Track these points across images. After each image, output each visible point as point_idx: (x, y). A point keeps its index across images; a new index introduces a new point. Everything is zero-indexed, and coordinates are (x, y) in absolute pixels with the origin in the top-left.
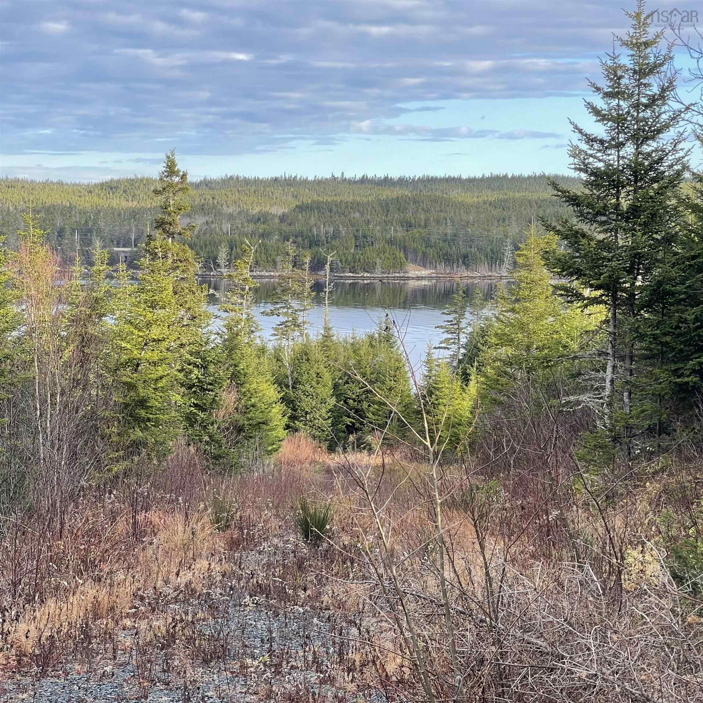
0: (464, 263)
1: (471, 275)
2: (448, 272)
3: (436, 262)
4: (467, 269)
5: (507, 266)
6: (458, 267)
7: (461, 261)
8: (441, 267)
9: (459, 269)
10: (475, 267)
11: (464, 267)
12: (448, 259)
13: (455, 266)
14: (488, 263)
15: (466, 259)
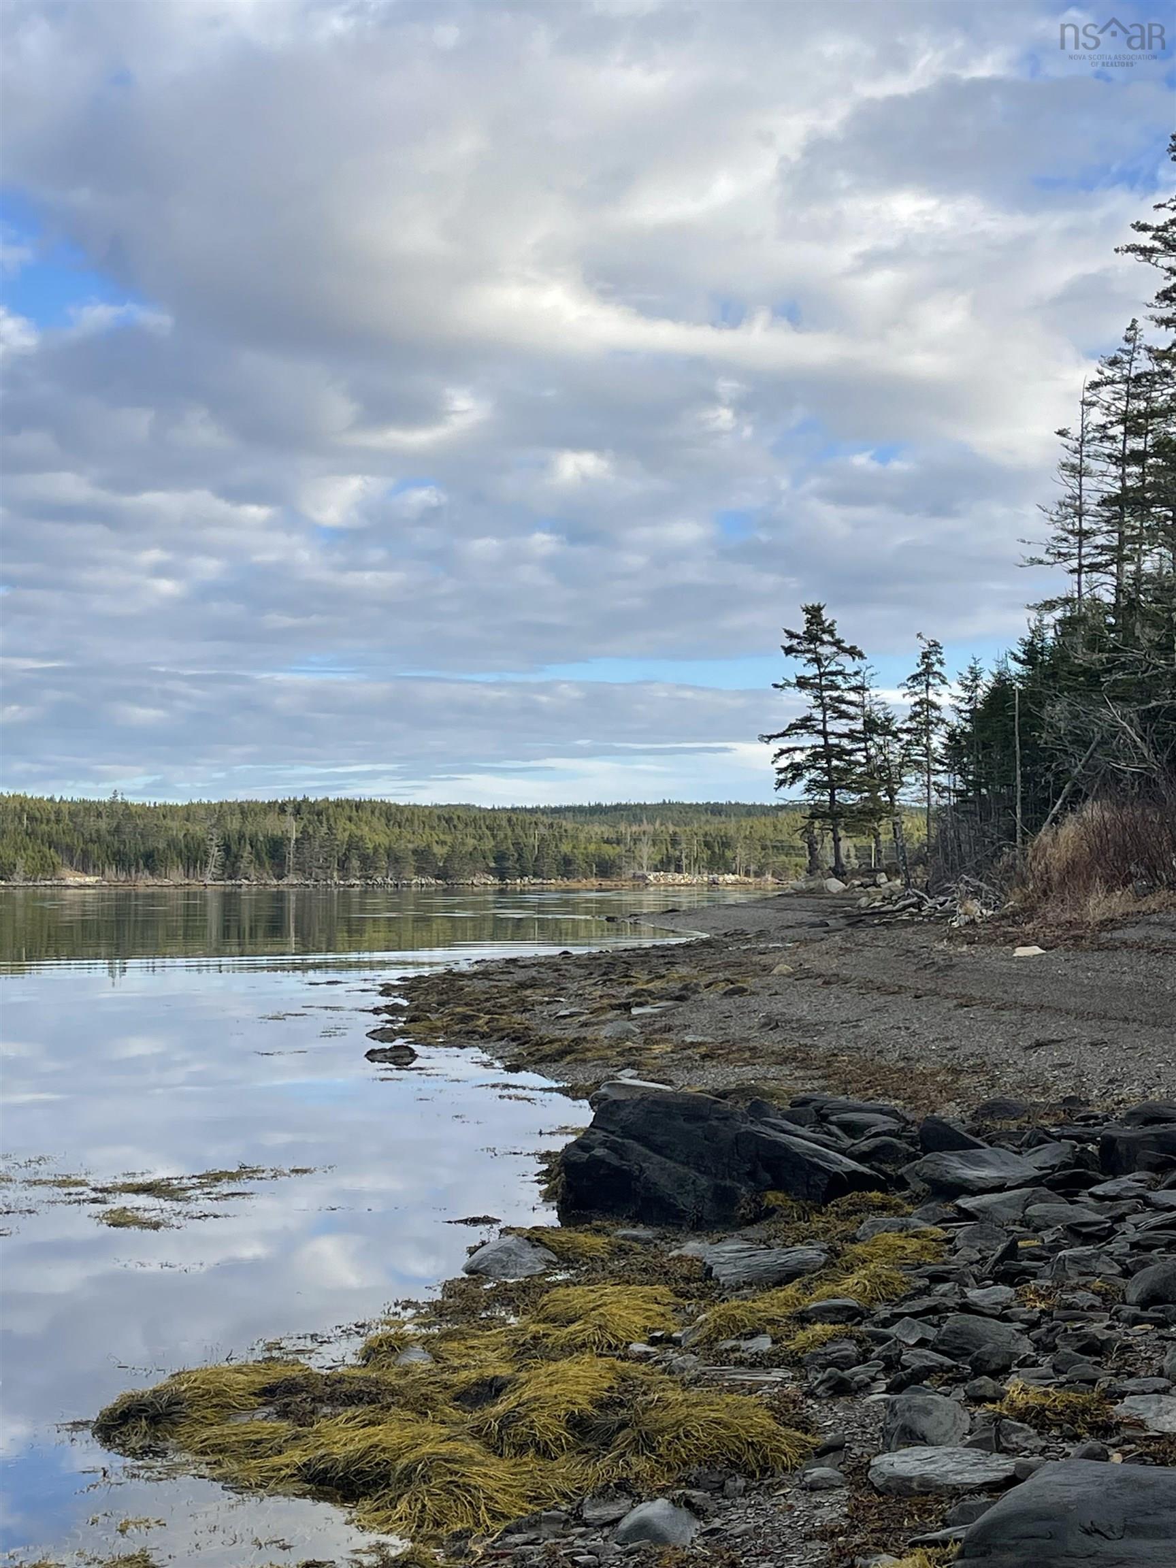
0: (146, 866)
1: (159, 884)
2: (123, 879)
3: (103, 865)
4: (152, 874)
5: (213, 870)
6: (137, 872)
7: (141, 862)
8: (110, 873)
9: (140, 874)
10: (163, 872)
11: (147, 872)
12: (121, 860)
13: (133, 872)
14: (184, 866)
15: (150, 861)
